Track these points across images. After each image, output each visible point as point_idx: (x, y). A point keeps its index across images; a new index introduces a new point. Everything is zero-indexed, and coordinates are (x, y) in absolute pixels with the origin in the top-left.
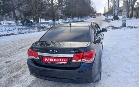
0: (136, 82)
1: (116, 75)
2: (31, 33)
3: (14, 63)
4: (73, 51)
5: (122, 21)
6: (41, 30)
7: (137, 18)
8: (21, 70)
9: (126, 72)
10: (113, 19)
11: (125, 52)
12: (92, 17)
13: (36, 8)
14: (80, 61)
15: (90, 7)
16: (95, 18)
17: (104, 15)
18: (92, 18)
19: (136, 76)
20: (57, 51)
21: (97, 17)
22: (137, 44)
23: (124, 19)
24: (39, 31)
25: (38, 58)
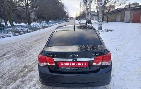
0: (137, 78)
1: (118, 75)
2: (6, 38)
3: (5, 74)
4: (94, 54)
5: (99, 25)
6: (17, 34)
7: (107, 22)
8: (19, 80)
9: (125, 71)
10: (87, 23)
11: (113, 53)
12: (65, 20)
13: (10, 9)
14: (100, 63)
15: (63, 10)
16: (68, 21)
17: (77, 19)
18: (66, 22)
19: (134, 73)
20: (77, 55)
21: (70, 21)
22: (120, 46)
23: (101, 23)
24: (15, 35)
25: (54, 64)
